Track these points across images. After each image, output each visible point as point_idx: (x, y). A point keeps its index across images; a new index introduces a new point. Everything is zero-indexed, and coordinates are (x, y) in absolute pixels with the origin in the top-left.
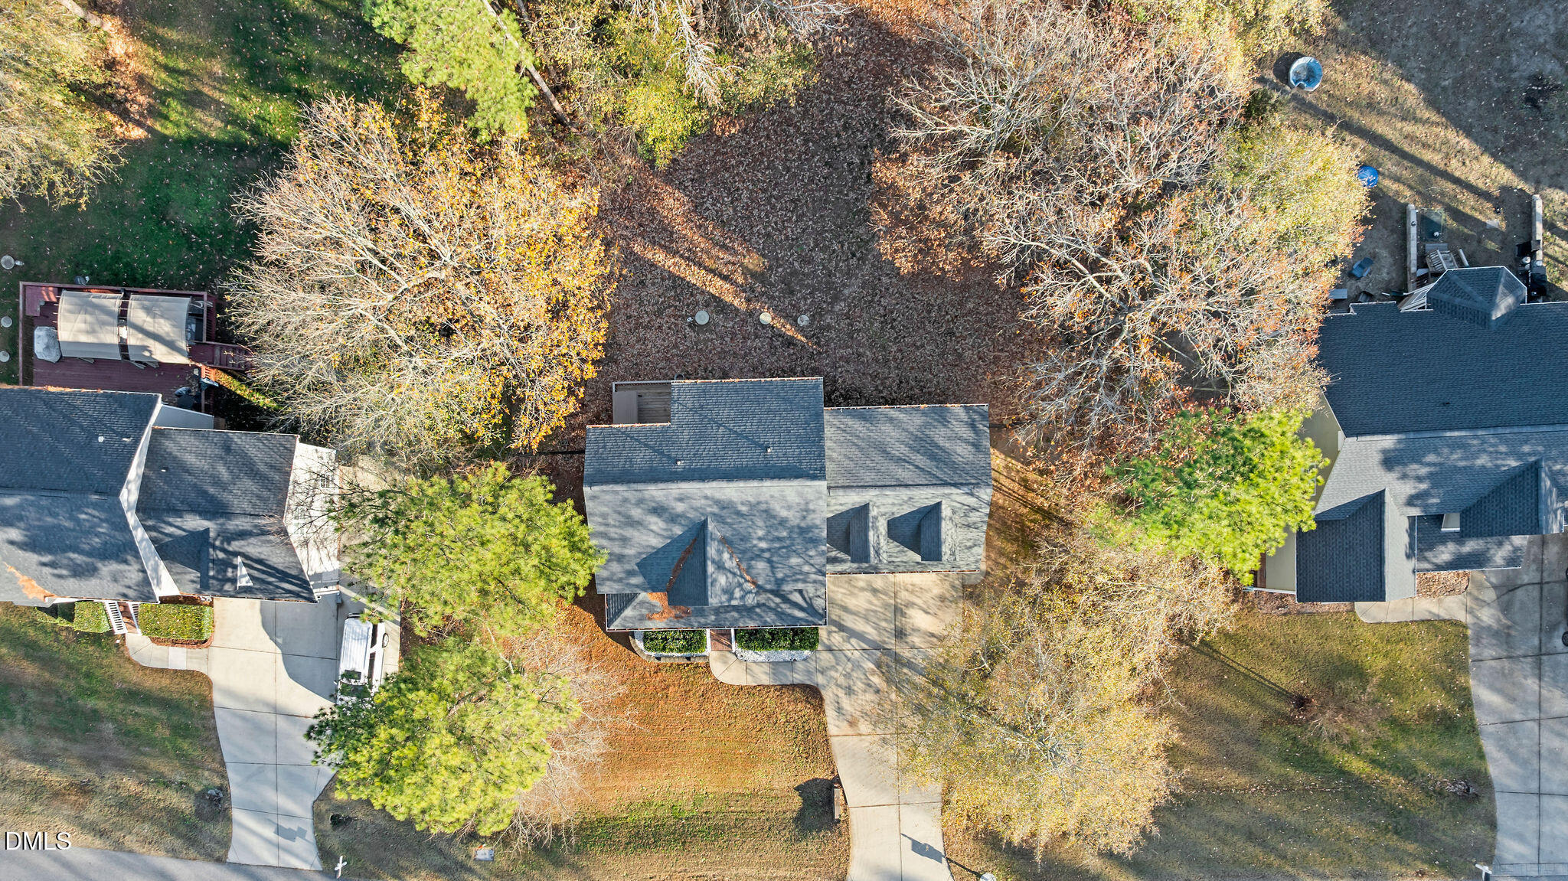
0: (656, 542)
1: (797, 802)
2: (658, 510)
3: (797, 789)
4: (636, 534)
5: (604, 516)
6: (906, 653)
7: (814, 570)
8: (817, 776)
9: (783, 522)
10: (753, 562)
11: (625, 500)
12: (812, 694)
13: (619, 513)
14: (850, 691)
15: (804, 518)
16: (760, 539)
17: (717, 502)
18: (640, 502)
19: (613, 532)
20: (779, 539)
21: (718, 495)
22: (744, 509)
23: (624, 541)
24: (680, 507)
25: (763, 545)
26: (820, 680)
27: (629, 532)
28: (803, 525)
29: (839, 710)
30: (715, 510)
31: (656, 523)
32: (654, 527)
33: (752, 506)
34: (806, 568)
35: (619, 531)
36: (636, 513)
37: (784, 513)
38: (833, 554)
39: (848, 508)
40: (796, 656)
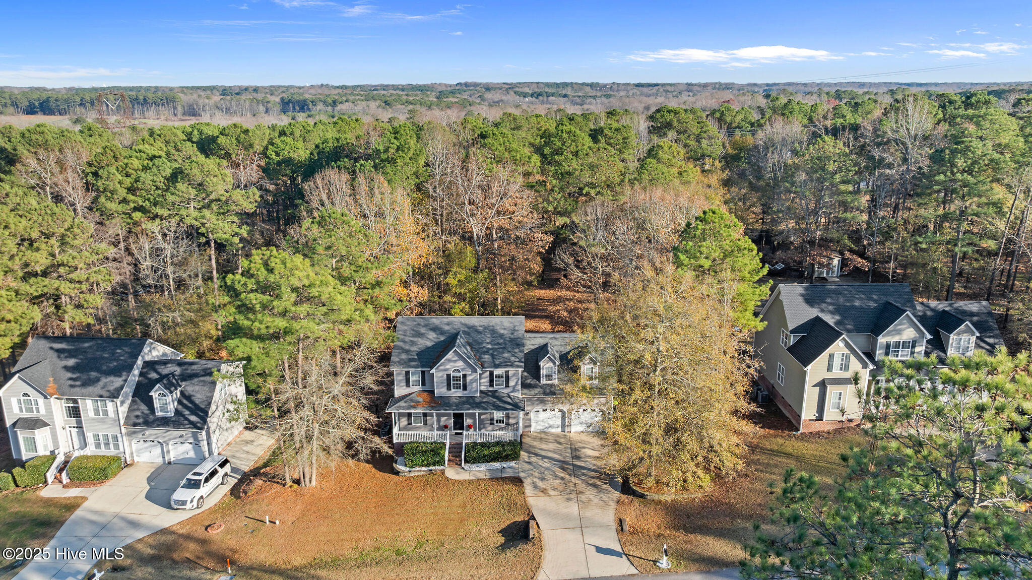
0: (429, 344)
1: (502, 540)
2: (435, 329)
3: (500, 532)
4: (420, 340)
5: (405, 331)
6: (582, 464)
7: (517, 360)
8: (517, 520)
9: (502, 336)
10: (483, 356)
11: (419, 324)
12: (517, 481)
13: (413, 330)
14: (542, 479)
15: (512, 334)
16: (488, 343)
17: (465, 325)
18: (426, 326)
19: (407, 339)
20: (498, 343)
21: (467, 322)
22: (481, 329)
23: (413, 343)
24: (446, 328)
25: (489, 346)
26: (522, 475)
27: (415, 339)
28: (512, 336)
29: (535, 487)
30: (466, 329)
31: (432, 335)
32: (431, 337)
33: (485, 328)
34: (513, 359)
35: (411, 339)
36: (423, 330)
37: (502, 332)
38: (528, 381)
39: (537, 346)
40: (505, 466)
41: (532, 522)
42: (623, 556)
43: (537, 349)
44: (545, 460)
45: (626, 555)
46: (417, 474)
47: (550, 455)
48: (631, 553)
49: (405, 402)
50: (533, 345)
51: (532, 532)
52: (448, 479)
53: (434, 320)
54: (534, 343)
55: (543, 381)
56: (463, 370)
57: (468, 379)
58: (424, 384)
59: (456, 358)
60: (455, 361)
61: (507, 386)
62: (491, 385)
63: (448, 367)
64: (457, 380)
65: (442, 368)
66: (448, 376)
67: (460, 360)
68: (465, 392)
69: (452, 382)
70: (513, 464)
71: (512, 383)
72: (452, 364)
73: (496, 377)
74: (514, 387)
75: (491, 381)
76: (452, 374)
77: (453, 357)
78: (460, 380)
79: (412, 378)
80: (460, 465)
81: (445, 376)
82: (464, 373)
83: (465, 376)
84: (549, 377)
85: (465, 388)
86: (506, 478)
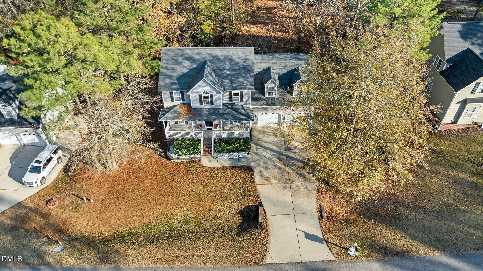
0: (185, 71)
1: (239, 220)
2: (189, 58)
3: (239, 213)
4: (178, 67)
5: (167, 60)
6: (292, 155)
7: (249, 84)
8: (250, 204)
9: (237, 63)
10: (224, 80)
11: (177, 54)
12: (249, 170)
13: (174, 60)
14: (266, 168)
15: (245, 62)
16: (227, 70)
17: (210, 54)
18: (182, 56)
19: (170, 67)
20: (235, 70)
21: (212, 52)
22: (222, 58)
23: (173, 70)
24: (197, 57)
25: (229, 72)
26: (253, 164)
27: (175, 67)
28: (245, 64)
29: (262, 176)
30: (211, 58)
31: (187, 63)
32: (186, 65)
33: (225, 57)
34: (246, 83)
35: (172, 66)
36: (180, 59)
37: (237, 60)
38: (256, 96)
39: (262, 69)
40: (241, 156)
41: (260, 208)
42: (324, 242)
43: (262, 71)
44: (268, 151)
45: (326, 241)
46: (182, 161)
47: (271, 146)
48: (329, 240)
49: (171, 113)
50: (259, 68)
51: (261, 218)
52: (203, 166)
53: (188, 50)
54: (260, 67)
55: (267, 96)
56: (210, 92)
57: (214, 98)
58: (183, 99)
59: (205, 84)
60: (204, 87)
61: (242, 100)
62: (231, 100)
63: (199, 90)
64: (206, 98)
65: (195, 91)
66: (200, 96)
67: (208, 85)
68: (212, 106)
69: (203, 100)
70: (245, 154)
71: (245, 99)
72: (202, 88)
73: (234, 95)
74: (246, 101)
75: (231, 98)
76: (203, 95)
77: (203, 84)
78: (208, 98)
79: (175, 97)
80: (211, 154)
81: (198, 96)
82: (211, 94)
83: (212, 96)
84: (271, 93)
85: (212, 103)
86: (242, 166)
